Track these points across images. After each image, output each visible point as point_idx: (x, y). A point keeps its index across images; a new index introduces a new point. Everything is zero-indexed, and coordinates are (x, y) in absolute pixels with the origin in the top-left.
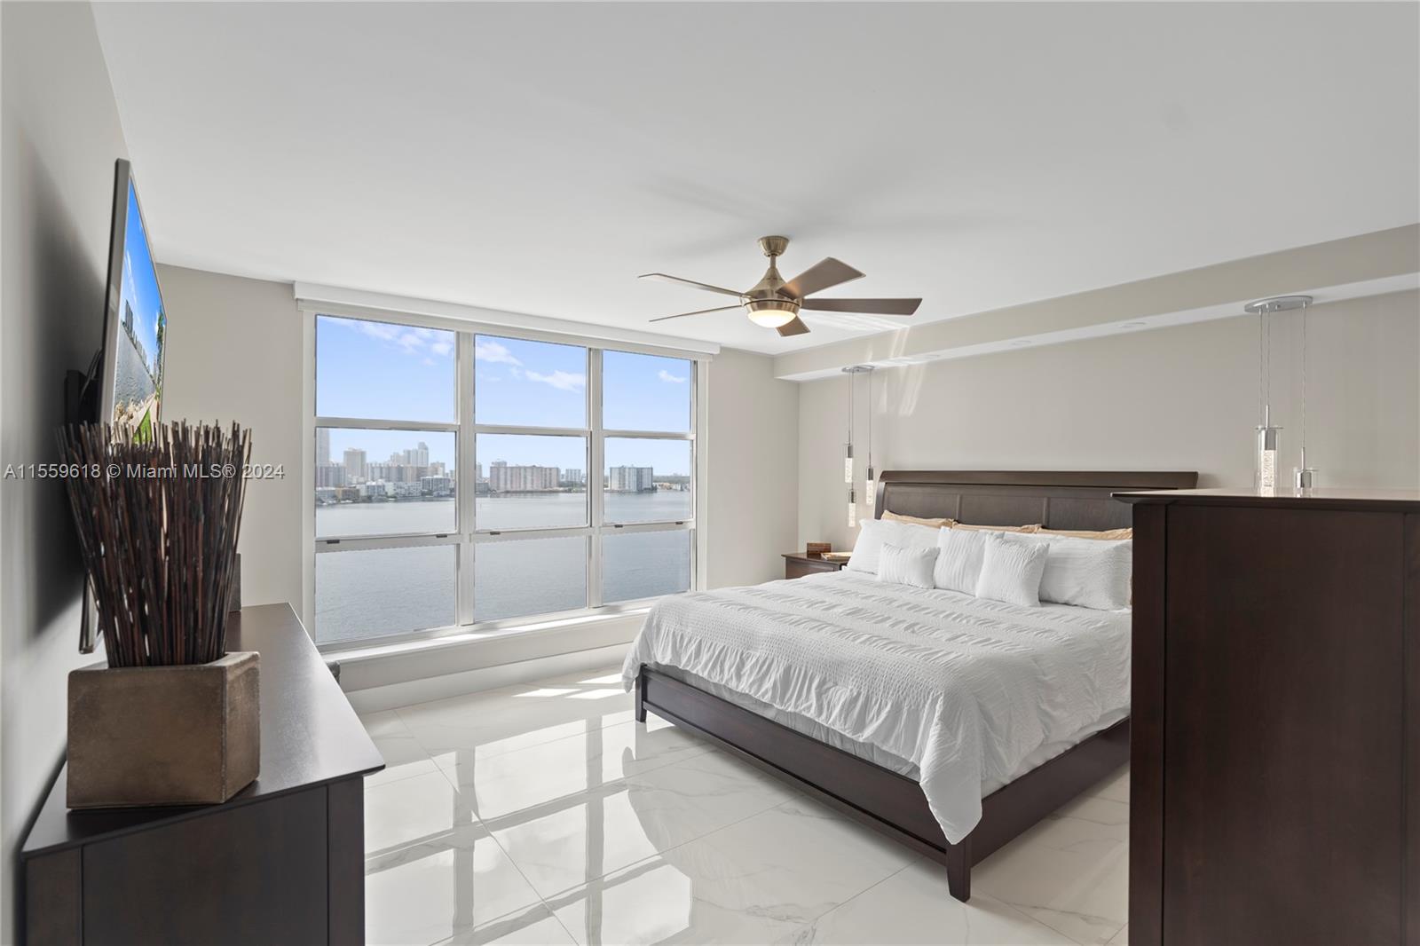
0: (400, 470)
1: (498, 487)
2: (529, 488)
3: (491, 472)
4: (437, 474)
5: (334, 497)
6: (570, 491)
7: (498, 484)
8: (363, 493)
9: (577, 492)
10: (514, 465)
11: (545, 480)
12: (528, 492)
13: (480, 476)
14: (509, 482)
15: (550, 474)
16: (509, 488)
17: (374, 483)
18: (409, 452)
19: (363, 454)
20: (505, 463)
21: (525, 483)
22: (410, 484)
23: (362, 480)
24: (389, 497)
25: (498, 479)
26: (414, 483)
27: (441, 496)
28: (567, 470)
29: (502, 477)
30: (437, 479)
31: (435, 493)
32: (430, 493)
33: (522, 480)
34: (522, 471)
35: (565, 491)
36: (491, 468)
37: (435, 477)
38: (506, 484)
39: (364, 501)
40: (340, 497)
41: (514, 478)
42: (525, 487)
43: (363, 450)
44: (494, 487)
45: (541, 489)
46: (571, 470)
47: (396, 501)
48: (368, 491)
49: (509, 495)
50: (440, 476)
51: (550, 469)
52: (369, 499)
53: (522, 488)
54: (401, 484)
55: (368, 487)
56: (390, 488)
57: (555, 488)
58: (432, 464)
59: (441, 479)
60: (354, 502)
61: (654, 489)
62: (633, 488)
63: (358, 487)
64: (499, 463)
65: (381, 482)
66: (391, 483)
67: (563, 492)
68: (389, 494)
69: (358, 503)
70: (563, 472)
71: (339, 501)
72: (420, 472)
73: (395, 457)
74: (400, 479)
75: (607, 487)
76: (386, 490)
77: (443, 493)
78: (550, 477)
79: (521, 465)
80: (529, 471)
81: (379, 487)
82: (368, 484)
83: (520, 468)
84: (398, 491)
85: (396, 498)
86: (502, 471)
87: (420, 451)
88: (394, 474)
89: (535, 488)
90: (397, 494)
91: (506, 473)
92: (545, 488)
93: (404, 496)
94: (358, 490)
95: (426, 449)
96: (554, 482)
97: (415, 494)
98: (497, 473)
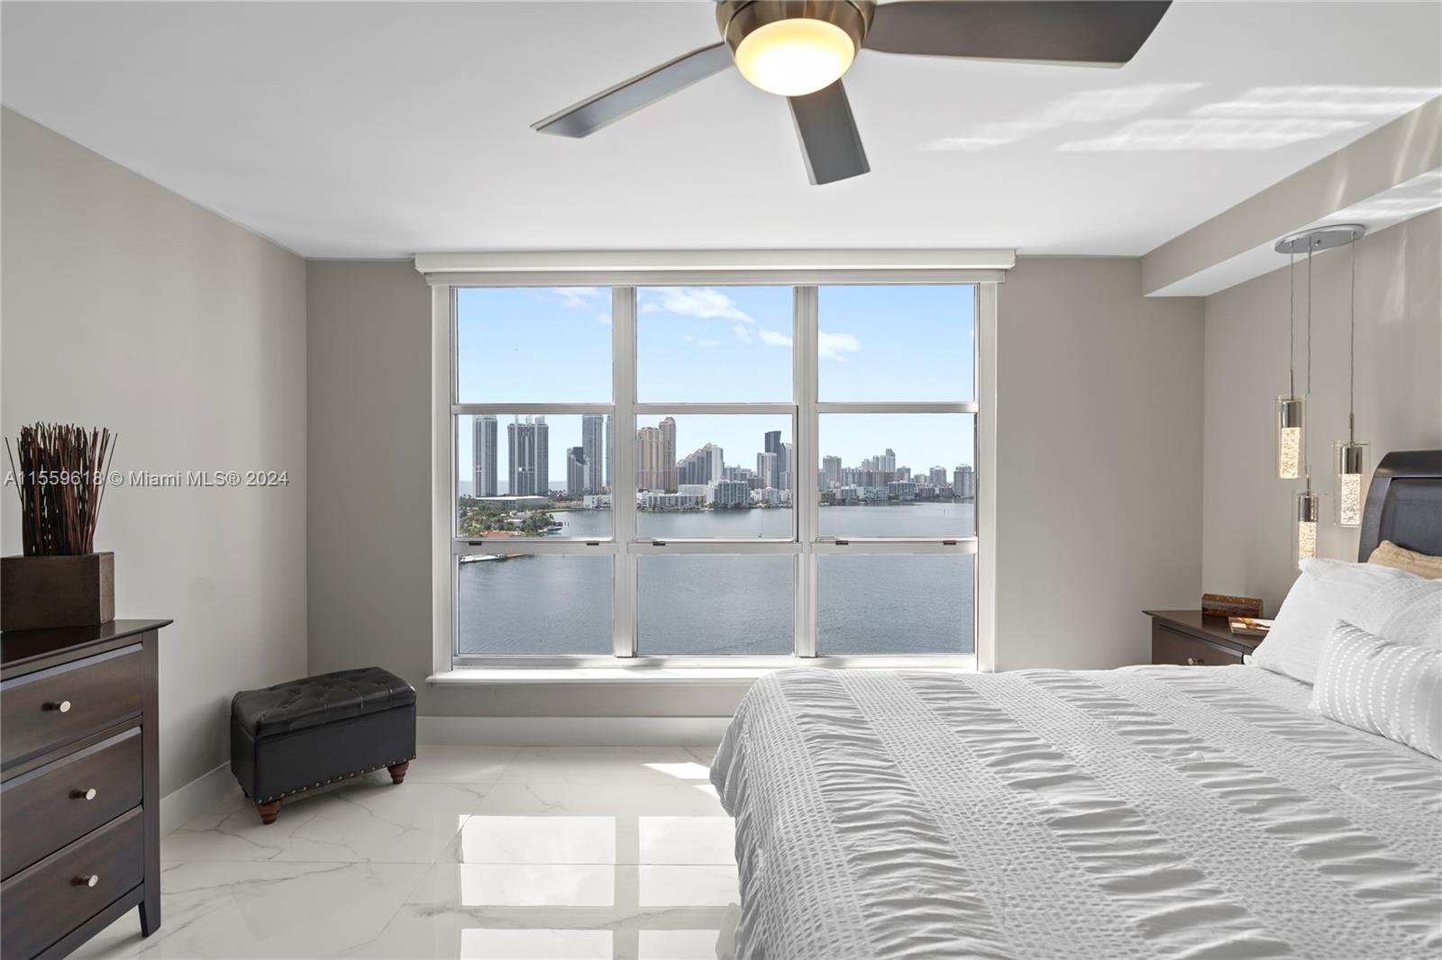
0: (869, 475)
1: (963, 493)
3: (955, 477)
4: (902, 479)
7: (963, 489)
8: (838, 496)
13: (945, 481)
17: (847, 488)
18: (878, 458)
19: (839, 461)
22: (878, 489)
23: (838, 484)
24: (860, 501)
25: (963, 485)
26: (882, 488)
27: (907, 501)
29: (967, 482)
30: (903, 484)
31: (901, 498)
32: (897, 497)
36: (956, 473)
37: (901, 482)
39: (839, 504)
43: (839, 457)
44: (958, 493)
47: (866, 505)
48: (842, 495)
50: (905, 482)
52: (843, 502)
54: (871, 488)
55: (843, 491)
56: (861, 492)
58: (899, 470)
59: (906, 484)
60: (832, 504)
63: (834, 491)
64: (963, 469)
65: (853, 486)
66: (862, 488)
68: (861, 498)
69: (835, 505)
72: (887, 477)
73: (866, 463)
74: (870, 484)
76: (858, 494)
77: (909, 498)
81: (851, 491)
82: (843, 488)
84: (868, 495)
85: (866, 502)
86: (967, 477)
87: (887, 457)
88: (864, 479)
90: (867, 498)
91: (970, 477)
93: (873, 500)
94: (834, 494)
95: (893, 455)
97: (882, 498)
98: (960, 479)
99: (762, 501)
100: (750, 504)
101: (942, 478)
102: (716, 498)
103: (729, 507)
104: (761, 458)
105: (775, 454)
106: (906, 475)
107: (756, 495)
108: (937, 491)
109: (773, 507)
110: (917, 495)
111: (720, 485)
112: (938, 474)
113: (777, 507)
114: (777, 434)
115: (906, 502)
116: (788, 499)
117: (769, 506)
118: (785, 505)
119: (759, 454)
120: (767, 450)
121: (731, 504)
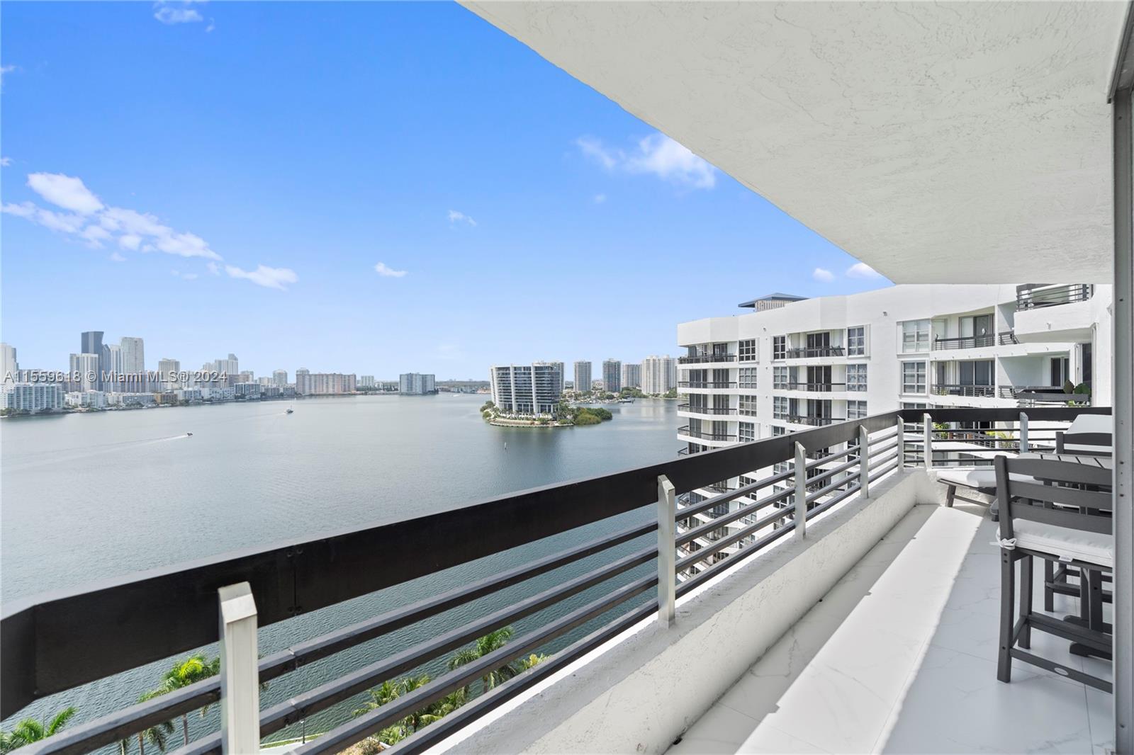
1: (304, 391)
2: (331, 391)
3: (297, 379)
4: (247, 381)
5: (154, 401)
6: (366, 394)
7: (304, 388)
8: (181, 397)
9: (372, 394)
10: (317, 373)
11: (345, 385)
12: (330, 395)
13: (286, 382)
14: (313, 387)
15: (349, 380)
16: (313, 392)
17: (190, 389)
18: (220, 362)
19: (176, 364)
20: (308, 371)
21: (327, 387)
22: (223, 389)
23: (178, 386)
24: (205, 401)
25: (304, 385)
26: (228, 389)
27: (254, 399)
28: (362, 377)
29: (307, 383)
30: (249, 385)
31: (247, 397)
32: (243, 396)
33: (325, 386)
34: (325, 377)
35: (362, 394)
36: (297, 375)
37: (247, 383)
38: (310, 388)
39: (182, 405)
40: (159, 401)
41: (317, 384)
42: (327, 391)
43: (176, 360)
44: (300, 391)
45: (341, 392)
46: (366, 377)
47: (211, 404)
48: (185, 396)
49: (313, 397)
50: (250, 382)
51: (349, 376)
52: (186, 403)
53: (325, 392)
54: (215, 389)
55: (185, 392)
56: (206, 393)
57: (353, 392)
58: (243, 372)
59: (251, 385)
60: (173, 405)
61: (435, 392)
62: (419, 390)
63: (175, 392)
64: (303, 371)
65: (196, 388)
66: (206, 389)
67: (360, 394)
68: (205, 398)
69: (176, 406)
70: (358, 378)
71: (158, 406)
72: (231, 380)
73: (207, 366)
74: (215, 385)
75: (397, 390)
76: (202, 394)
77: (255, 397)
78: (349, 383)
79: (323, 373)
80: (330, 377)
81: (195, 392)
82: (185, 389)
83: (322, 375)
84: (214, 395)
85: (211, 401)
86: (307, 377)
87: (230, 361)
89: (336, 392)
90: (213, 397)
91: (310, 379)
92: (345, 391)
93: (219, 399)
94: (176, 396)
95: (236, 359)
96: (352, 386)
97: (229, 398)
98: (302, 380)
99: (82, 405)
100: (64, 408)
101: (284, 379)
102: (11, 403)
103: (32, 413)
104: (75, 361)
105: (97, 356)
106: (251, 376)
107: (71, 398)
108: (281, 390)
109: (98, 411)
110: (263, 394)
111: (18, 389)
112: (282, 376)
113: (104, 410)
114: (99, 335)
115: (251, 400)
116: (118, 402)
117: (90, 409)
118: (113, 408)
119: (72, 356)
120: (85, 350)
121: (34, 410)
